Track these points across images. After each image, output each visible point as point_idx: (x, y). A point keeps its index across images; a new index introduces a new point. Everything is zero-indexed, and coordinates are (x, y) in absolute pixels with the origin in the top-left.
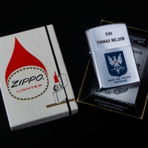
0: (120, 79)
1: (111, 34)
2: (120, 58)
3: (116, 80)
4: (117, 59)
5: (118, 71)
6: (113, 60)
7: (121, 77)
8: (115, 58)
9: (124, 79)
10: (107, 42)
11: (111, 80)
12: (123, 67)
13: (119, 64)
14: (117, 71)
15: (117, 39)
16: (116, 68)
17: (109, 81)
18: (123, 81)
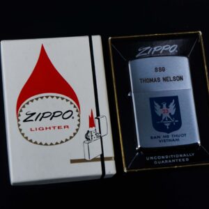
0: (168, 136)
1: (163, 69)
3: (162, 138)
4: (168, 107)
5: (167, 125)
6: (162, 107)
7: (170, 134)
9: (175, 138)
10: (155, 80)
11: (155, 137)
12: (175, 120)
13: (170, 114)
14: (165, 125)
15: (172, 79)
16: (165, 120)
17: (152, 138)
18: (173, 140)
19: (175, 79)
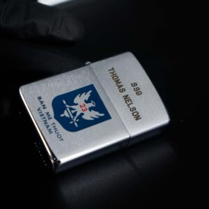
2: (95, 114)
3: (44, 111)
4: (90, 109)
5: (66, 114)
6: (86, 102)
7: (54, 120)
8: (91, 105)
10: (119, 87)
11: (42, 102)
12: (77, 122)
13: (82, 114)
14: (65, 112)
16: (71, 109)
18: (48, 127)
19: (133, 110)
